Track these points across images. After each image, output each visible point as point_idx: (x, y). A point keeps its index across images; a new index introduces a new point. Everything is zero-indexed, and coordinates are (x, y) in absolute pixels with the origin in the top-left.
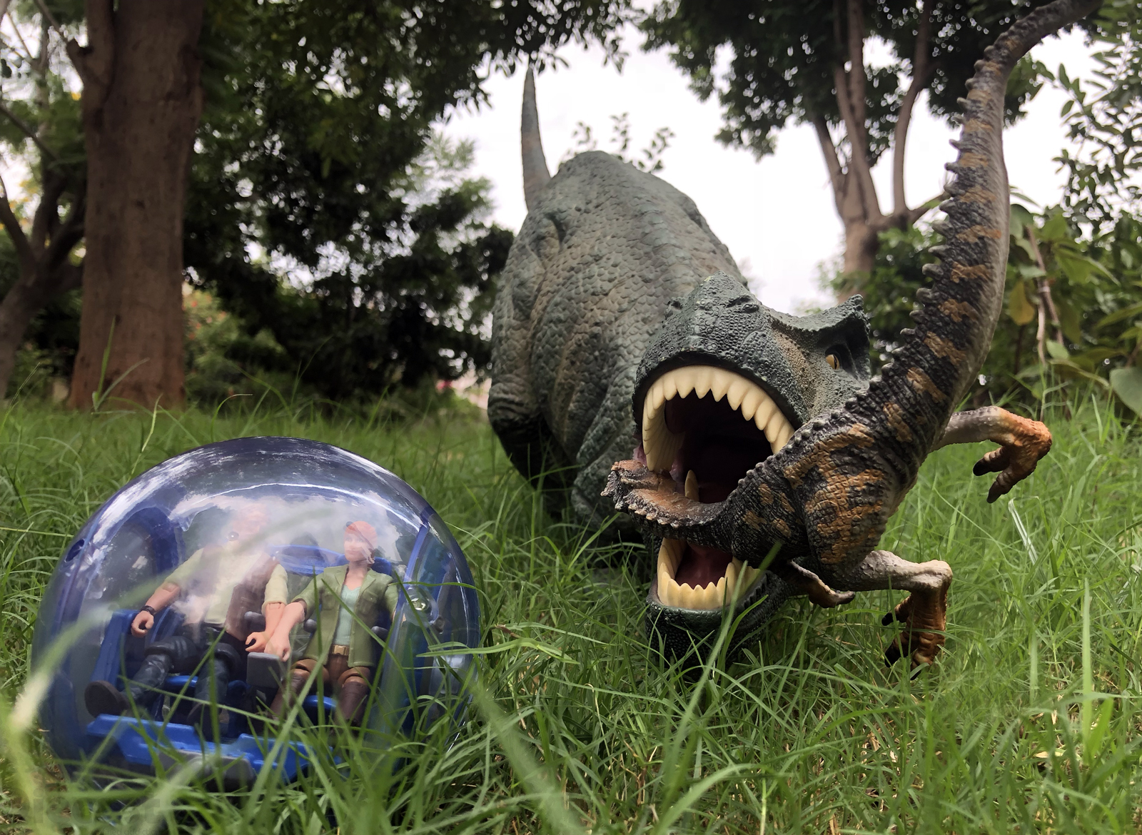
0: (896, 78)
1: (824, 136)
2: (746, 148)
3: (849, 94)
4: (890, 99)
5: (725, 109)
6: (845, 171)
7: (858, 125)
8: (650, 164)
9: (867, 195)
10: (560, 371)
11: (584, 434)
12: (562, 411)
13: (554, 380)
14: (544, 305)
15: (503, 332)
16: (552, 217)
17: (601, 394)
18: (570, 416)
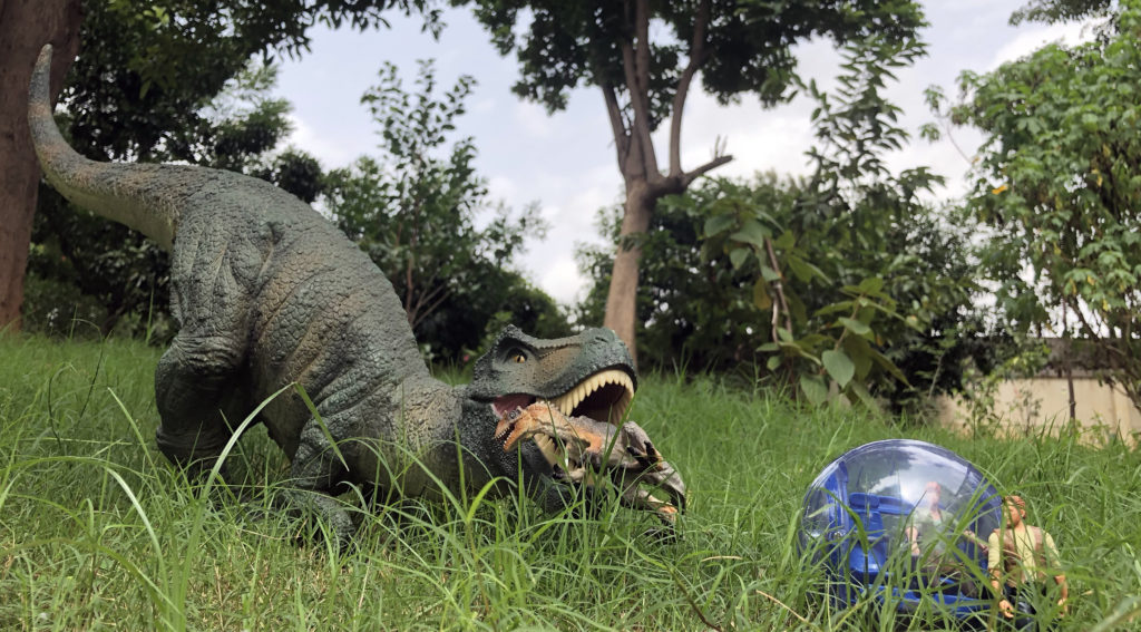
0: (676, 57)
1: (611, 101)
2: (540, 102)
3: (635, 67)
4: (669, 74)
5: (522, 65)
6: (628, 133)
7: (642, 94)
8: (451, 107)
9: (648, 156)
10: (304, 342)
11: (321, 389)
12: (300, 370)
13: (296, 347)
14: (288, 290)
15: (226, 299)
16: (271, 225)
17: (342, 363)
18: (313, 376)
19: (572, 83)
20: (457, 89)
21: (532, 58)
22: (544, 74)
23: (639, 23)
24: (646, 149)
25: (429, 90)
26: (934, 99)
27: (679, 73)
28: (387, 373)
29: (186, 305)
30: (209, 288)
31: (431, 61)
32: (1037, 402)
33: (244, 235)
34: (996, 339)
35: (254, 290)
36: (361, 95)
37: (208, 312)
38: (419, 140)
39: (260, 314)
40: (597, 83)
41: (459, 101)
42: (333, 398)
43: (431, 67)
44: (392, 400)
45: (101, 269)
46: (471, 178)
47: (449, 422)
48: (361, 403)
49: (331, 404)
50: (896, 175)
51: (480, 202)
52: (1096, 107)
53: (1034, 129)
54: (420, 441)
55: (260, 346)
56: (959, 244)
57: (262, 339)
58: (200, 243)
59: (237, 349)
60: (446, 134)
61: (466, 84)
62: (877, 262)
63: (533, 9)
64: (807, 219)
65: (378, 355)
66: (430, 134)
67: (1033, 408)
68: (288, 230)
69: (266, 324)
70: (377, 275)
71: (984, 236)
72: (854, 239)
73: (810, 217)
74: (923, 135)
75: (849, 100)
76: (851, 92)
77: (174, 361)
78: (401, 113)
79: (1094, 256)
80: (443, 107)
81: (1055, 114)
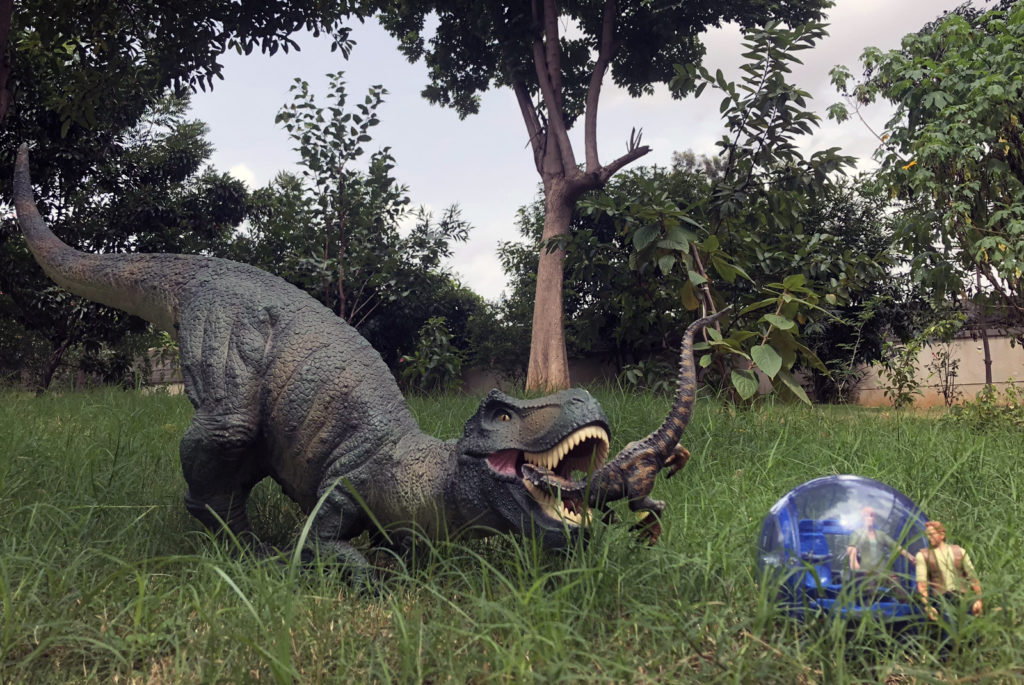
0: (587, 51)
1: (525, 100)
2: (451, 106)
3: (546, 65)
4: (581, 68)
5: (431, 70)
6: (544, 132)
7: (555, 92)
8: (365, 118)
9: (565, 153)
10: (312, 412)
11: (330, 453)
12: (310, 437)
13: (305, 417)
14: (292, 368)
15: (239, 380)
16: (268, 310)
17: (347, 429)
18: (323, 441)
19: (484, 87)
20: (368, 100)
21: (440, 63)
22: (454, 77)
23: (547, 20)
24: (563, 146)
25: (341, 103)
26: (839, 79)
27: (590, 67)
28: (387, 434)
29: (201, 387)
30: (221, 371)
31: (340, 73)
32: (954, 363)
33: (246, 321)
34: (913, 306)
35: (262, 369)
36: (275, 114)
37: (223, 393)
38: (337, 153)
39: (270, 391)
40: (508, 84)
41: (371, 112)
42: (343, 460)
43: (340, 80)
44: (394, 457)
45: (43, 306)
46: (392, 189)
47: (446, 473)
48: (368, 463)
49: (342, 465)
50: (807, 159)
51: (403, 210)
52: (1001, 77)
53: (940, 104)
54: (423, 491)
55: (273, 419)
56: (873, 216)
57: (274, 414)
58: (205, 331)
59: (253, 423)
60: (362, 145)
61: (377, 94)
62: (794, 244)
63: (439, 13)
64: (724, 208)
65: (377, 418)
66: (347, 147)
67: (951, 369)
68: (283, 312)
69: (276, 399)
70: (366, 346)
71: (895, 209)
72: (771, 221)
73: (726, 206)
74: (831, 117)
75: (756, 88)
76: (757, 79)
77: (197, 437)
78: (318, 129)
79: (1003, 222)
80: (357, 119)
81: (960, 86)
